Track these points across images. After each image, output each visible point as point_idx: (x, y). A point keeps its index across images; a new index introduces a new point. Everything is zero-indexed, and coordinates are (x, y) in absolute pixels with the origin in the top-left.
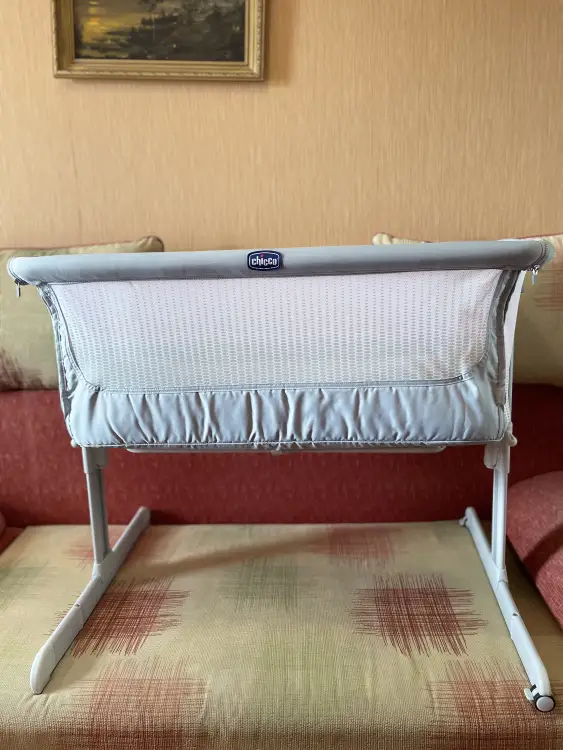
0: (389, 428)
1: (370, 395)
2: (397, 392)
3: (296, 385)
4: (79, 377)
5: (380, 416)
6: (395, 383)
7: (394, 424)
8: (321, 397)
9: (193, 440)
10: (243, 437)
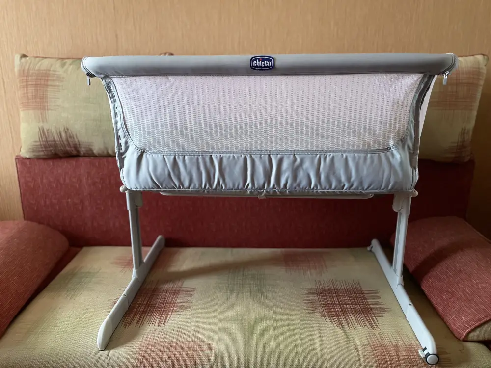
0: (339, 181)
1: (328, 159)
2: (346, 157)
3: (278, 152)
4: (130, 143)
5: (334, 173)
6: (345, 151)
7: (343, 178)
8: (295, 160)
9: (207, 188)
10: (241, 186)
